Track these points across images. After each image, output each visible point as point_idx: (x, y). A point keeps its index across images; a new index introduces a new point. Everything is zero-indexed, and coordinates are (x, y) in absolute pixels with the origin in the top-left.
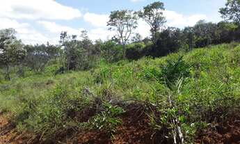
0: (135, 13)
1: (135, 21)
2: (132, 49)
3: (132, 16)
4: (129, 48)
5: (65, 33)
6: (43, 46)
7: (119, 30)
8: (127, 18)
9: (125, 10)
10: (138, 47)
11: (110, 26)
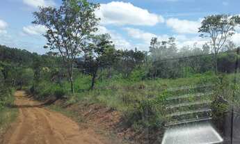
0: (232, 18)
1: (231, 27)
2: (224, 59)
3: (229, 21)
4: (220, 57)
5: (156, 39)
6: (132, 51)
7: (212, 36)
8: (222, 24)
9: (220, 14)
10: (230, 57)
11: (201, 33)
